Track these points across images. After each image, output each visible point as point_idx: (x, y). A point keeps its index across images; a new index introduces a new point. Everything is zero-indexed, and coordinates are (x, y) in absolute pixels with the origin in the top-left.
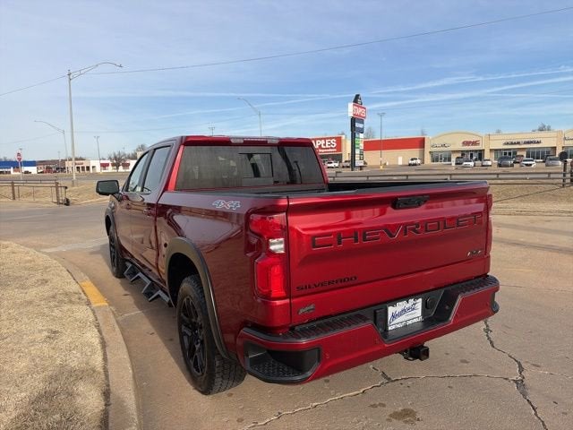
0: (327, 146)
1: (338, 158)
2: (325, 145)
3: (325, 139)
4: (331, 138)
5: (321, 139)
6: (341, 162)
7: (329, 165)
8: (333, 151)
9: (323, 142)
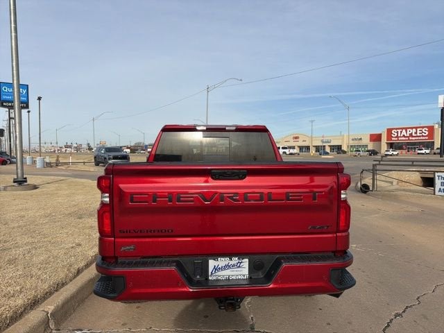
0: (418, 135)
1: (430, 145)
2: (416, 133)
3: (416, 128)
4: (423, 127)
5: (412, 128)
6: (433, 149)
7: (419, 152)
8: (425, 139)
9: (414, 130)
